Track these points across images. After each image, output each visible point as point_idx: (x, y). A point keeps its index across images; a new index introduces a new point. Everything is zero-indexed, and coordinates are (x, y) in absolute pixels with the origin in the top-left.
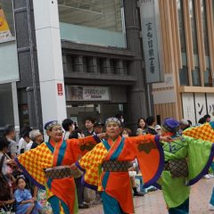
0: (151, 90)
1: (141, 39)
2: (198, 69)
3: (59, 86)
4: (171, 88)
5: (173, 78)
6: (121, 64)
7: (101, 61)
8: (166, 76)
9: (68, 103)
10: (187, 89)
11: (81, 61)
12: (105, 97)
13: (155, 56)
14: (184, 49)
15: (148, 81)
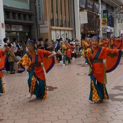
0: (39, 27)
1: (36, 7)
2: (58, 19)
3: (2, 24)
4: (47, 27)
5: (48, 23)
6: (27, 16)
7: (19, 15)
8: (45, 22)
9: (6, 31)
10: (53, 28)
11: (11, 14)
12: (21, 30)
13: (41, 13)
14: (52, 12)
15: (38, 23)
